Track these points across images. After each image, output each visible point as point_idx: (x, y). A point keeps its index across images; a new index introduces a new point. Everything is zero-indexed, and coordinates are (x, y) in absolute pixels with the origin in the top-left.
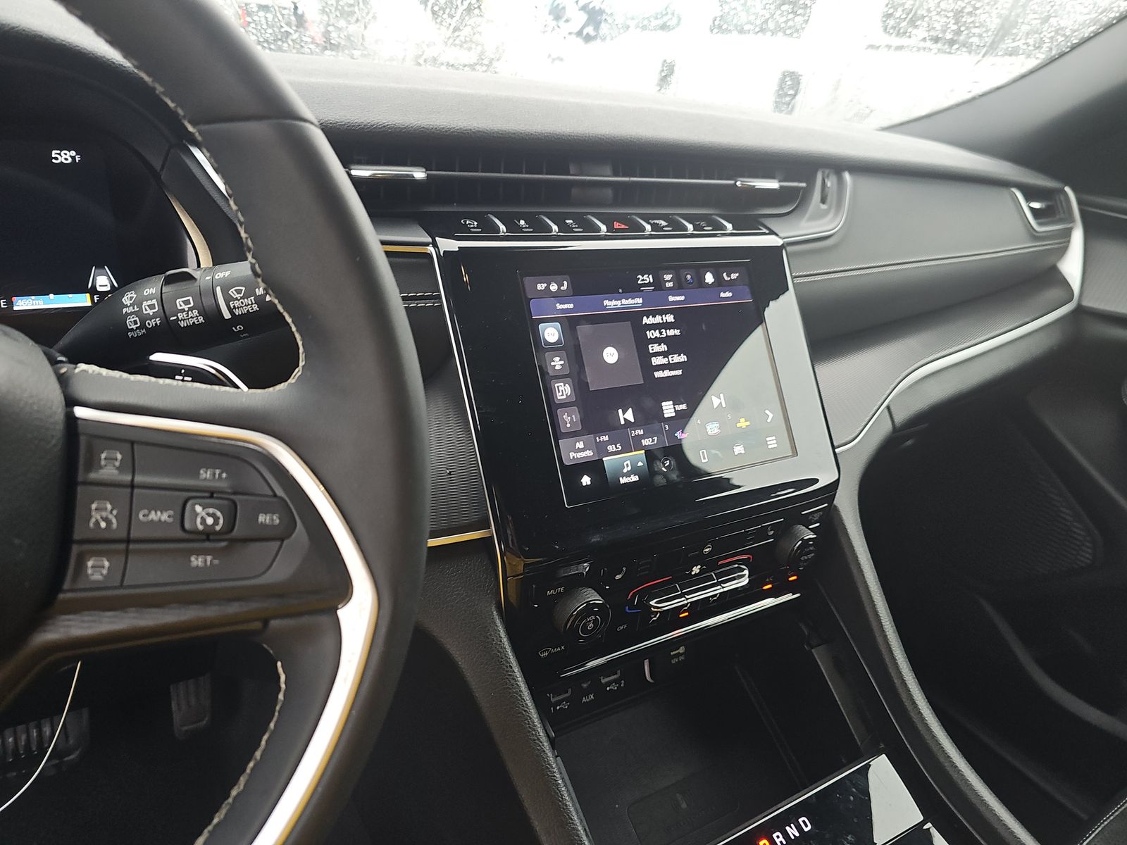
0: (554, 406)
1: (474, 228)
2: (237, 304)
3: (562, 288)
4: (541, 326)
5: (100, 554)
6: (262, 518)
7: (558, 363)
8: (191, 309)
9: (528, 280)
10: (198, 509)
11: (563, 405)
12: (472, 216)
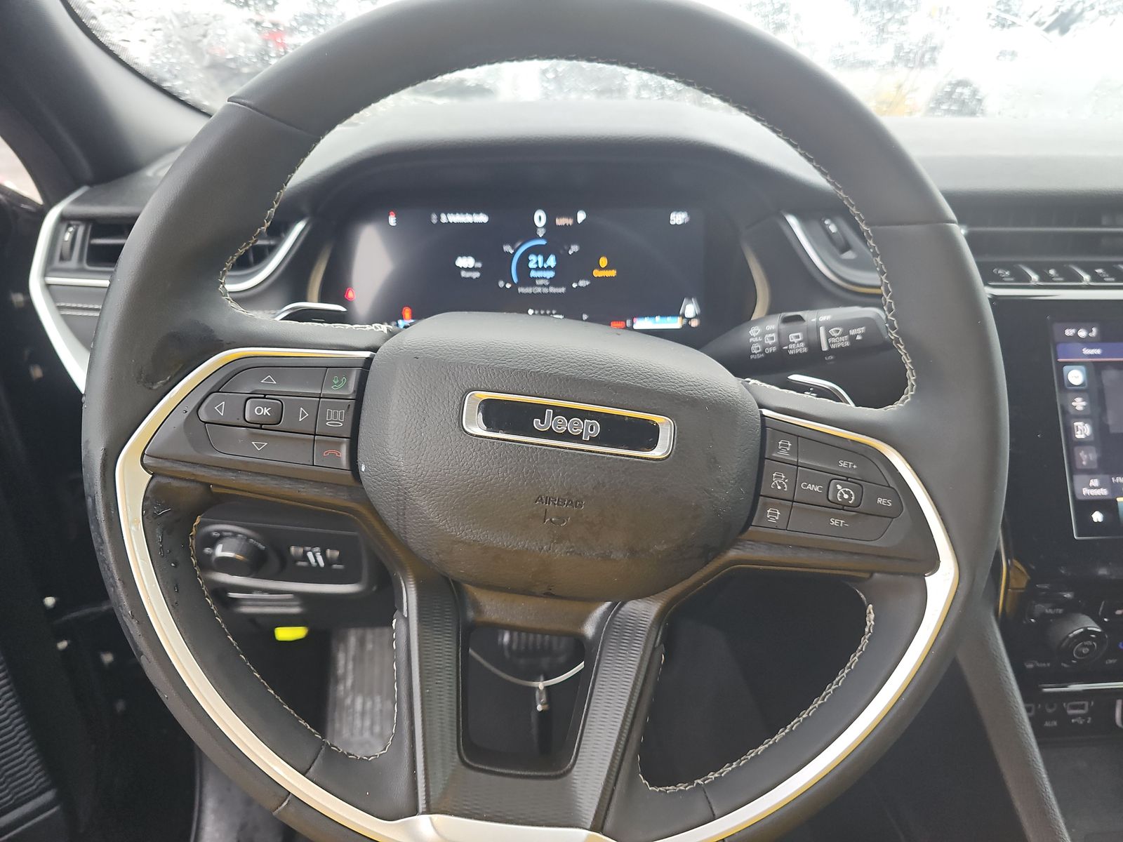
0: (1073, 444)
1: (1006, 277)
2: (834, 340)
3: (1090, 335)
4: (1066, 368)
5: (773, 506)
6: (880, 501)
7: (1079, 404)
8: (800, 342)
9: (1056, 327)
10: (839, 487)
11: (1081, 443)
12: (1004, 266)
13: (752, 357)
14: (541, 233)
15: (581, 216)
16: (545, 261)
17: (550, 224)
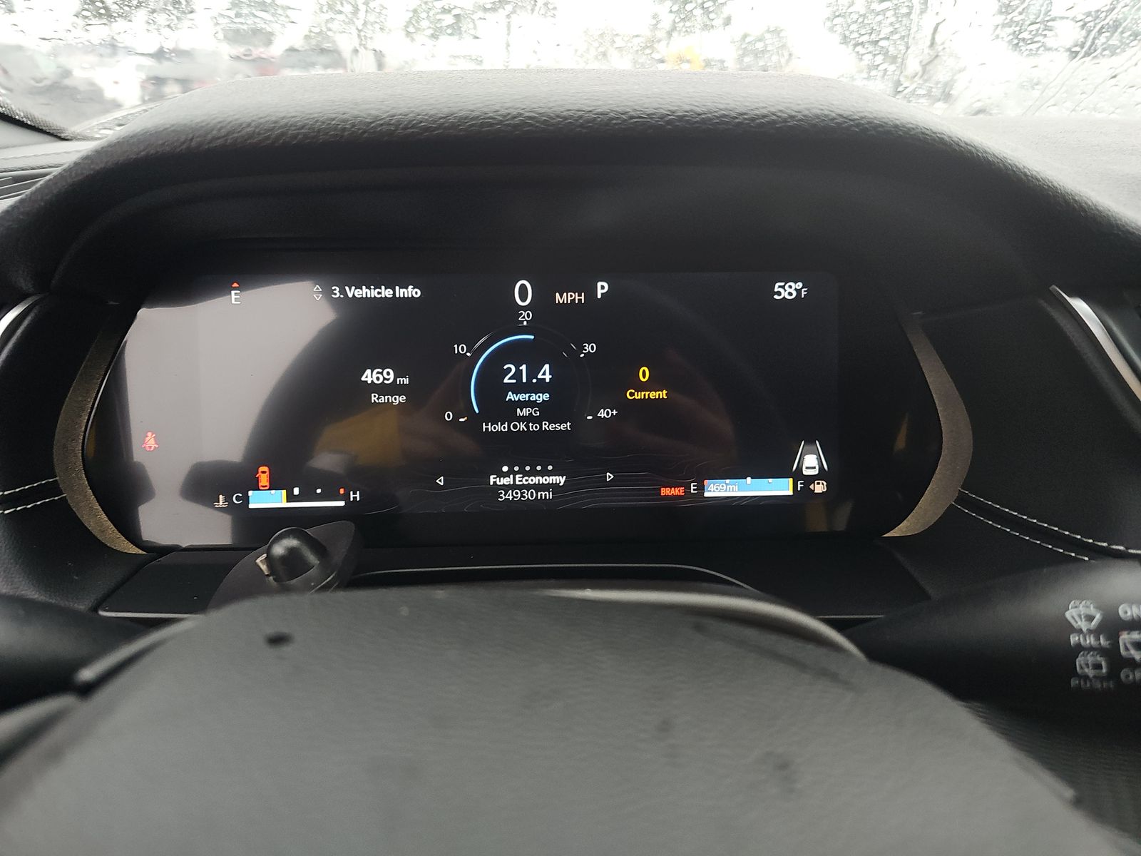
13: (1074, 682)
14: (525, 317)
15: (602, 288)
16: (532, 373)
17: (542, 304)
